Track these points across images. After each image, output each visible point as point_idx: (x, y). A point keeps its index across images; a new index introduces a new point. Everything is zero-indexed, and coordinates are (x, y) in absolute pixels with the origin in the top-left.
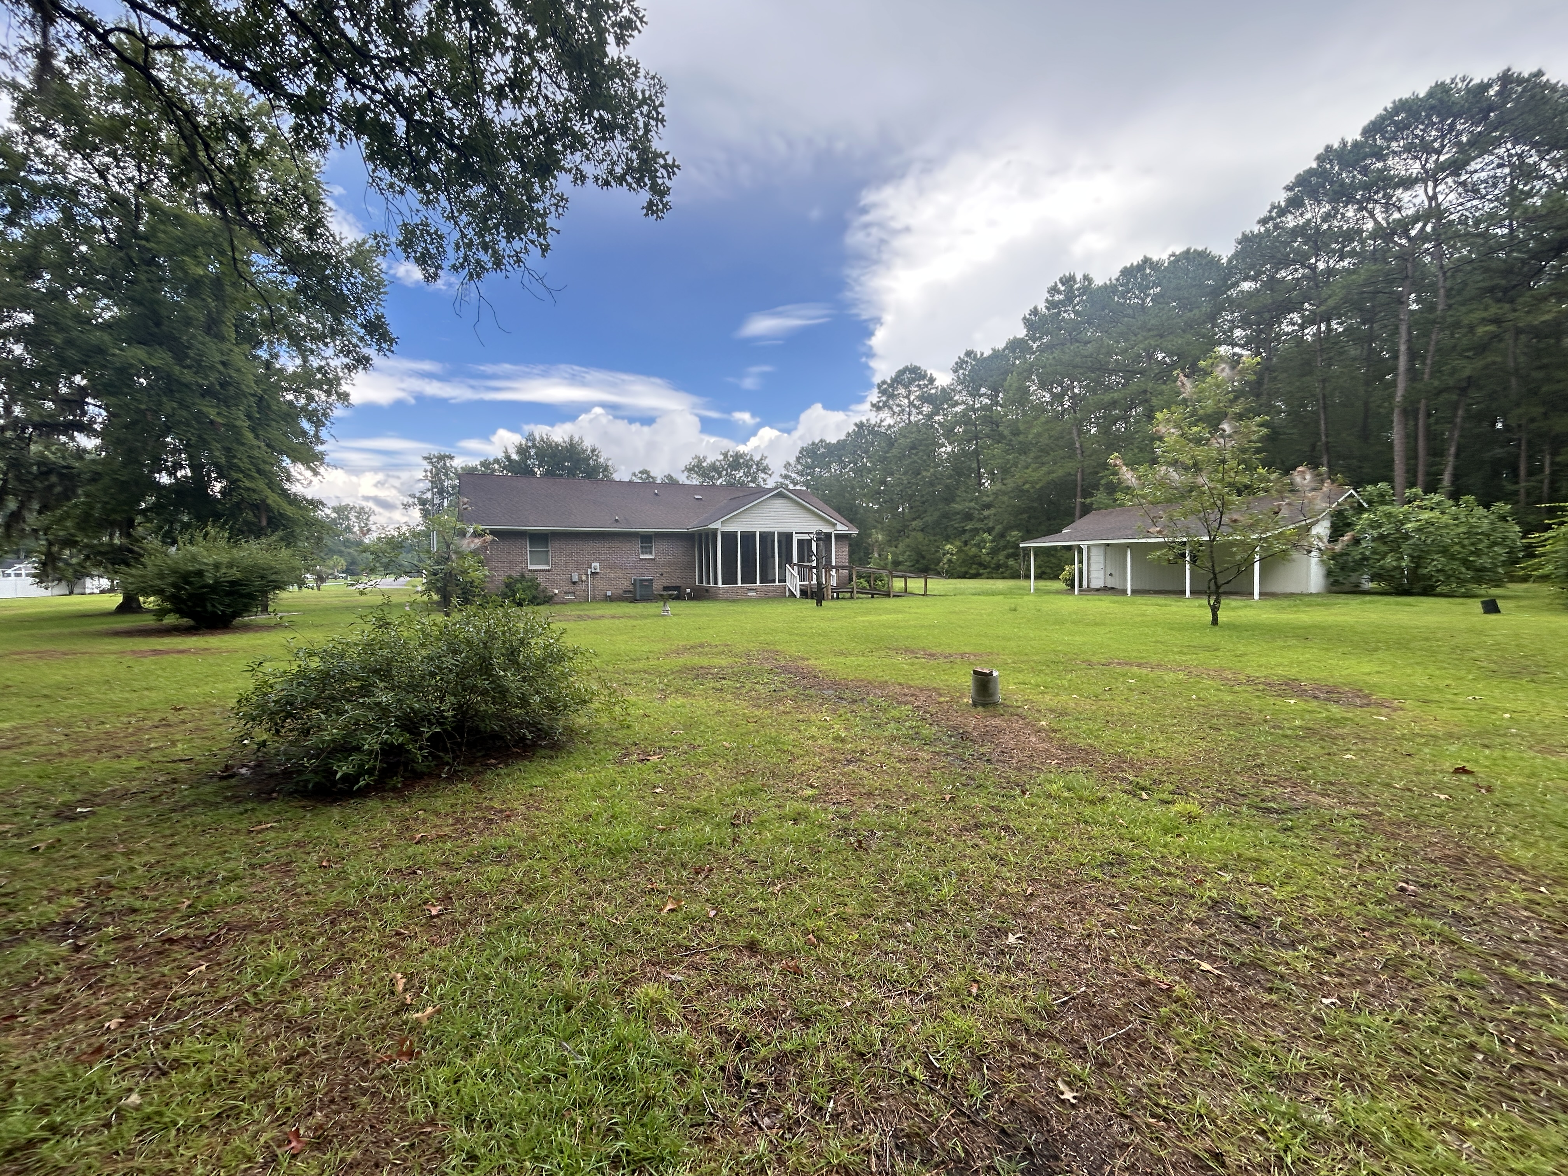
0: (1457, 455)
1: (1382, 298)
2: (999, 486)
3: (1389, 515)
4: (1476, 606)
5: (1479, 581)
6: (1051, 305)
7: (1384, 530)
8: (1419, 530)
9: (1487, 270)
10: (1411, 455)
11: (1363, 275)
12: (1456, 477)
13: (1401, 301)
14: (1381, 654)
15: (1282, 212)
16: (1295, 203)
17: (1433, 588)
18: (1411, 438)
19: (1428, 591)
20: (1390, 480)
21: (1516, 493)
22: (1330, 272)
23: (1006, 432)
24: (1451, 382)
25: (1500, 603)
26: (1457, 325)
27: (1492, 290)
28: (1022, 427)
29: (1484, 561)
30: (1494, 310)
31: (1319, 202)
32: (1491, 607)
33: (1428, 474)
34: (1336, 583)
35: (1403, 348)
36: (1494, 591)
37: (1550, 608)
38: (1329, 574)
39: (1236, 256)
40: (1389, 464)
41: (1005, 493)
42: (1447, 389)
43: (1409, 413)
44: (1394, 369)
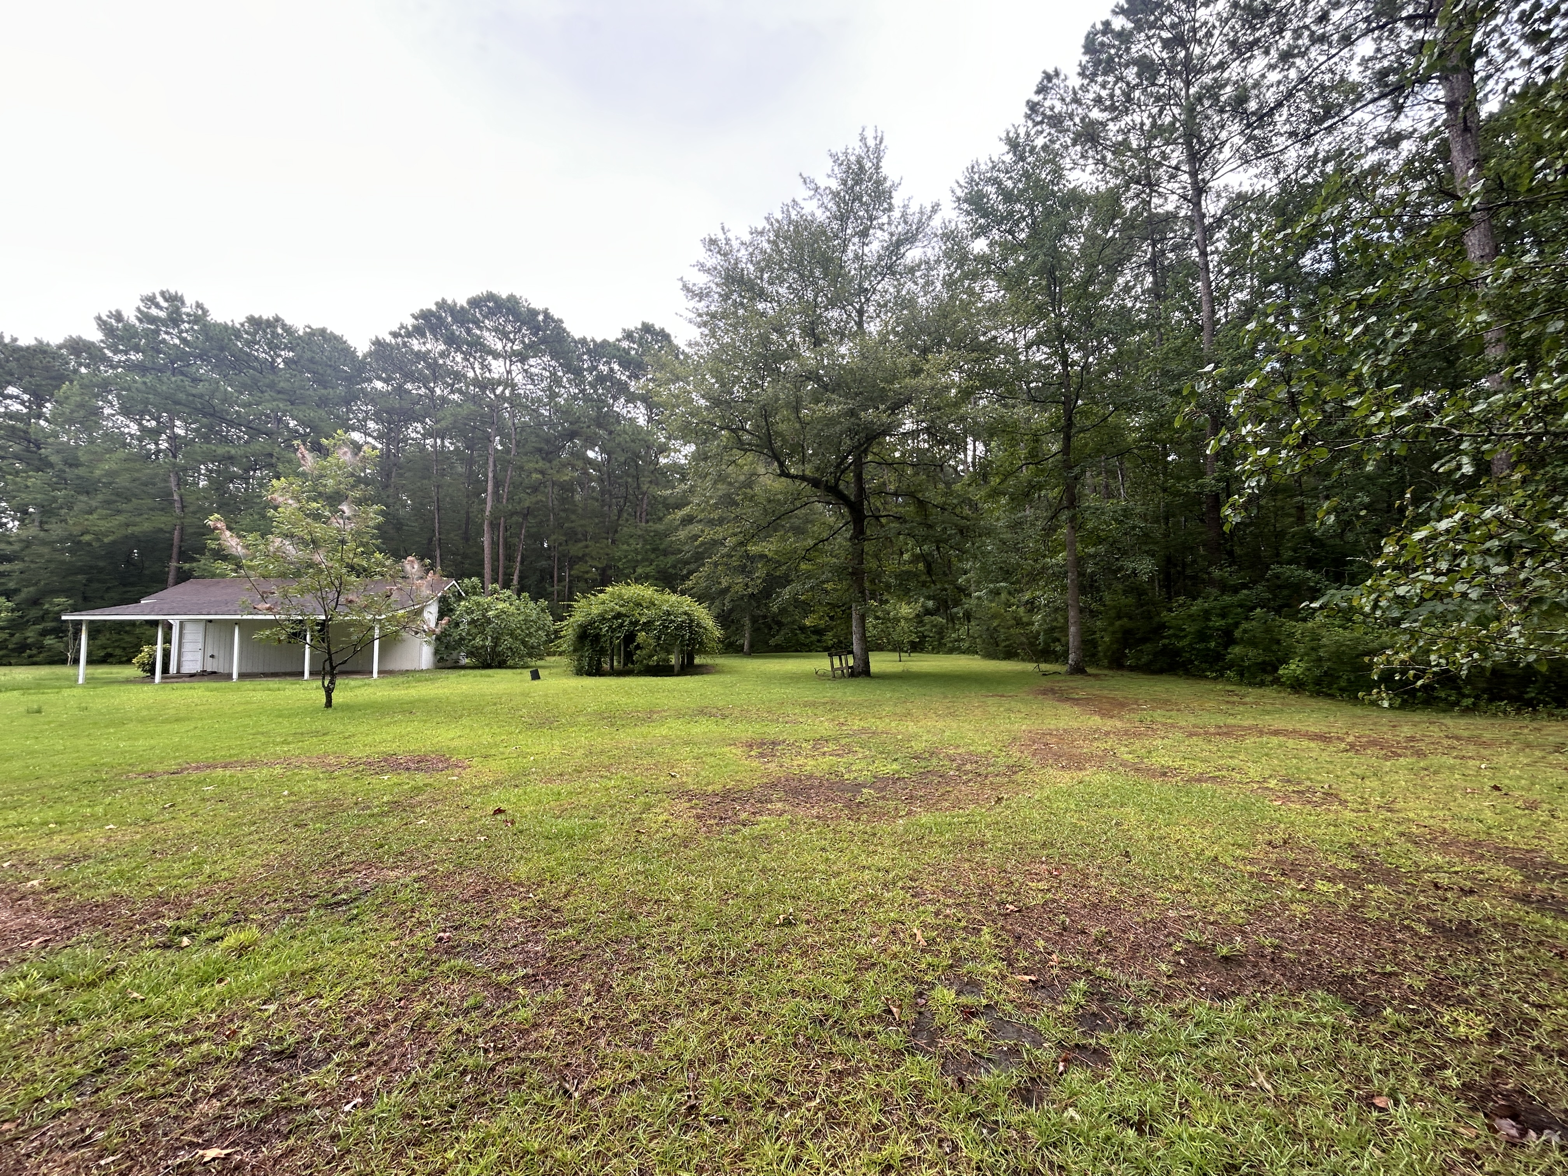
0: (522, 562)
1: (479, 434)
2: (33, 530)
3: (478, 604)
4: (527, 673)
5: (530, 655)
6: (144, 317)
7: (475, 616)
8: (497, 617)
9: (537, 436)
10: (495, 559)
11: (465, 412)
12: (521, 578)
13: (489, 439)
14: (464, 721)
15: (409, 335)
16: (418, 331)
17: (505, 662)
18: (494, 544)
19: (502, 665)
20: (481, 576)
21: (552, 593)
22: (444, 399)
23: (53, 459)
24: (518, 508)
25: (541, 672)
26: (521, 468)
27: (540, 450)
28: (83, 457)
29: (533, 641)
30: (541, 465)
31: (437, 340)
32: (535, 676)
33: (505, 574)
34: (441, 660)
35: (490, 475)
36: (539, 663)
37: (565, 674)
38: (436, 652)
39: (370, 354)
40: (481, 564)
41: (44, 543)
42: (515, 513)
43: (494, 526)
44: (486, 491)
